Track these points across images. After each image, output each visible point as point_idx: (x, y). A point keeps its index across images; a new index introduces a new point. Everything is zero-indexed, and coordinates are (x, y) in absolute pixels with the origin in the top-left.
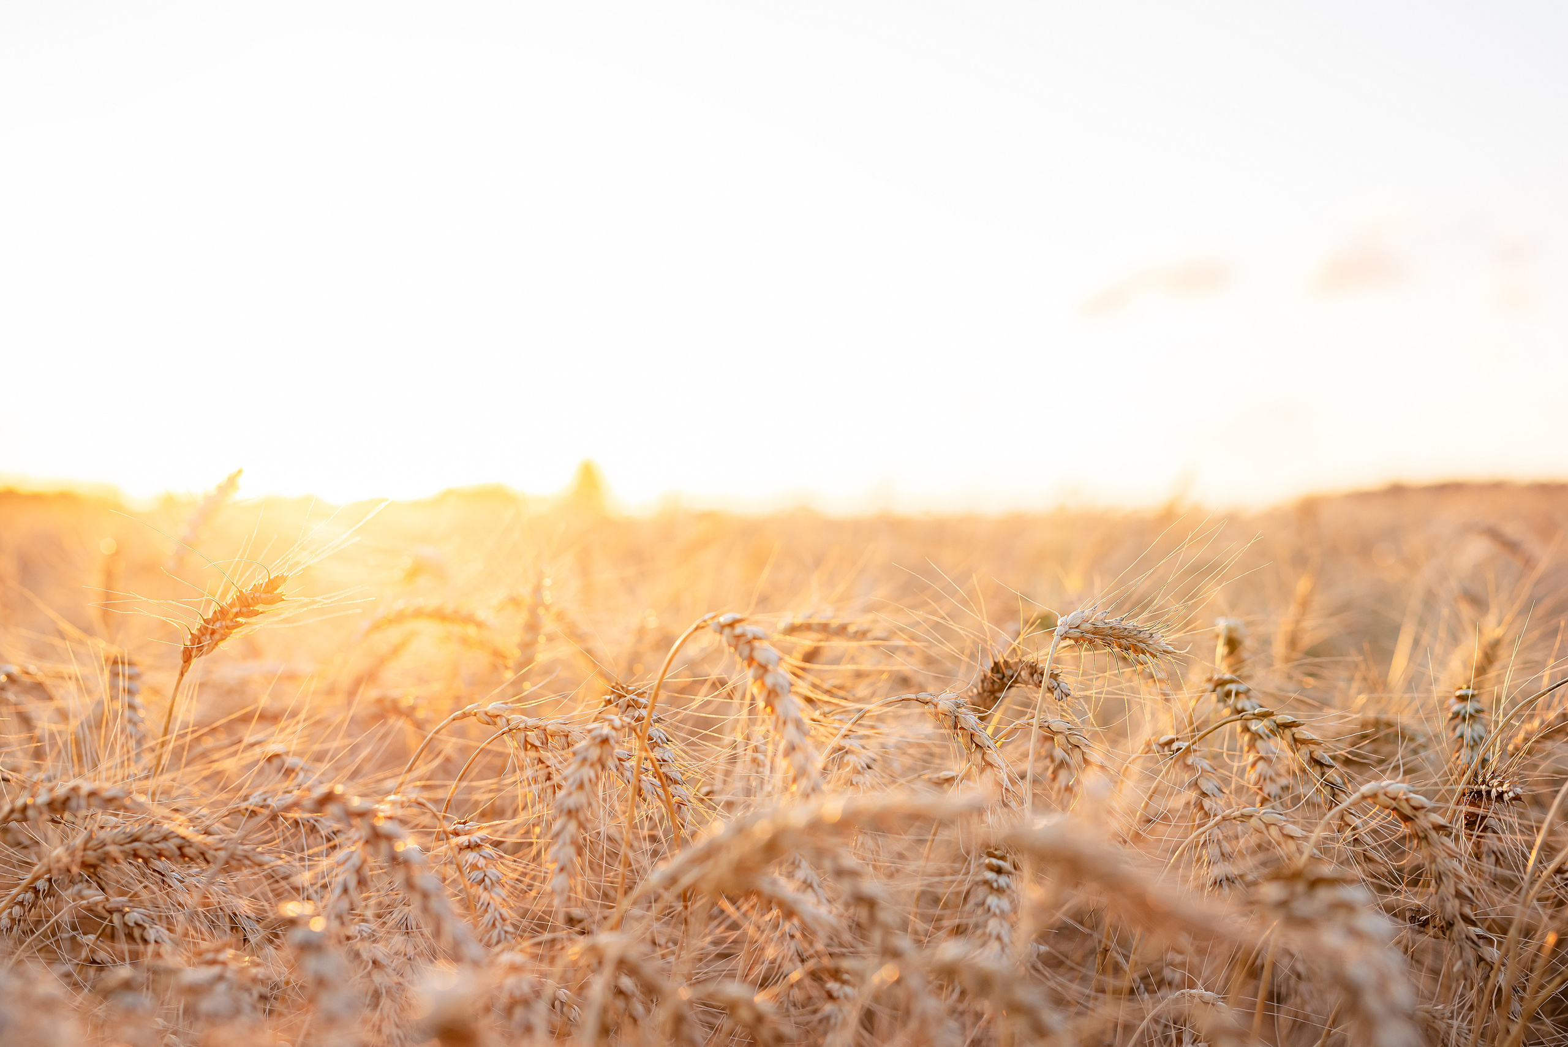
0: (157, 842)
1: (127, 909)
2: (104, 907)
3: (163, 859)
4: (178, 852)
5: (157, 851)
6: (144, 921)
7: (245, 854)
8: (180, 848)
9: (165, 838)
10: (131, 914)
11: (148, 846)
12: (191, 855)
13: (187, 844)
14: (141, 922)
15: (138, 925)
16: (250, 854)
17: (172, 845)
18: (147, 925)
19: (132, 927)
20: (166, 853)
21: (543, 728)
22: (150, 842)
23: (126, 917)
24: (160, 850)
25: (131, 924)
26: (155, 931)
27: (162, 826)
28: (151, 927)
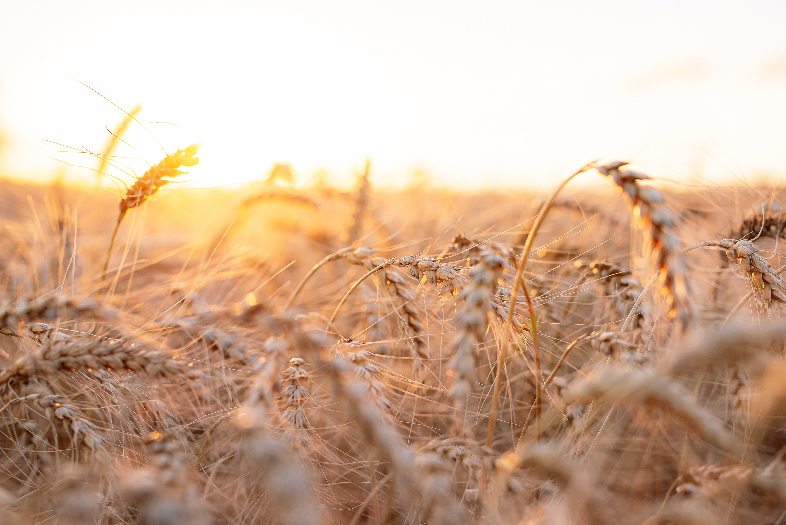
0: (105, 355)
1: (58, 405)
2: (39, 403)
3: (109, 370)
4: (122, 365)
5: (105, 363)
6: (71, 415)
7: (179, 368)
8: (124, 361)
9: (112, 352)
10: (60, 409)
11: (97, 358)
12: (133, 368)
13: (130, 358)
14: (68, 416)
15: (65, 417)
16: (183, 369)
17: (118, 358)
18: (73, 419)
19: (62, 420)
20: (112, 365)
21: (415, 264)
22: (99, 355)
23: (57, 411)
24: (107, 362)
25: (61, 417)
26: (80, 423)
27: (108, 342)
28: (77, 420)
